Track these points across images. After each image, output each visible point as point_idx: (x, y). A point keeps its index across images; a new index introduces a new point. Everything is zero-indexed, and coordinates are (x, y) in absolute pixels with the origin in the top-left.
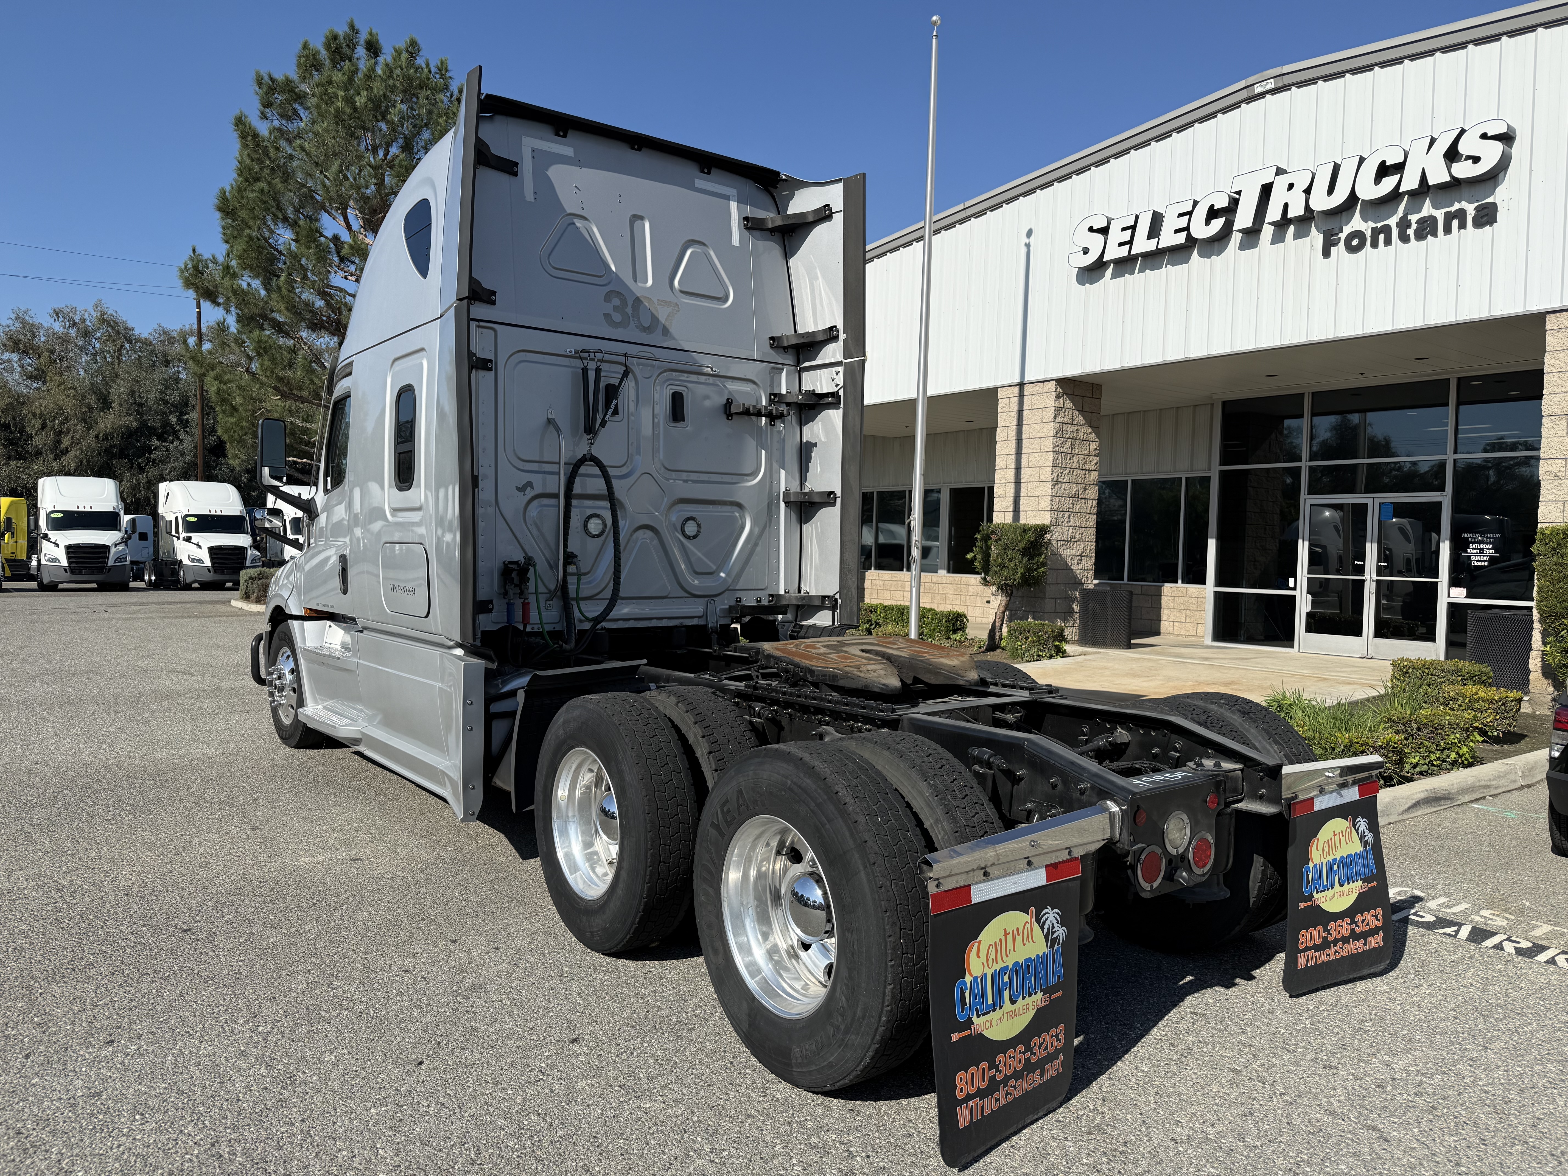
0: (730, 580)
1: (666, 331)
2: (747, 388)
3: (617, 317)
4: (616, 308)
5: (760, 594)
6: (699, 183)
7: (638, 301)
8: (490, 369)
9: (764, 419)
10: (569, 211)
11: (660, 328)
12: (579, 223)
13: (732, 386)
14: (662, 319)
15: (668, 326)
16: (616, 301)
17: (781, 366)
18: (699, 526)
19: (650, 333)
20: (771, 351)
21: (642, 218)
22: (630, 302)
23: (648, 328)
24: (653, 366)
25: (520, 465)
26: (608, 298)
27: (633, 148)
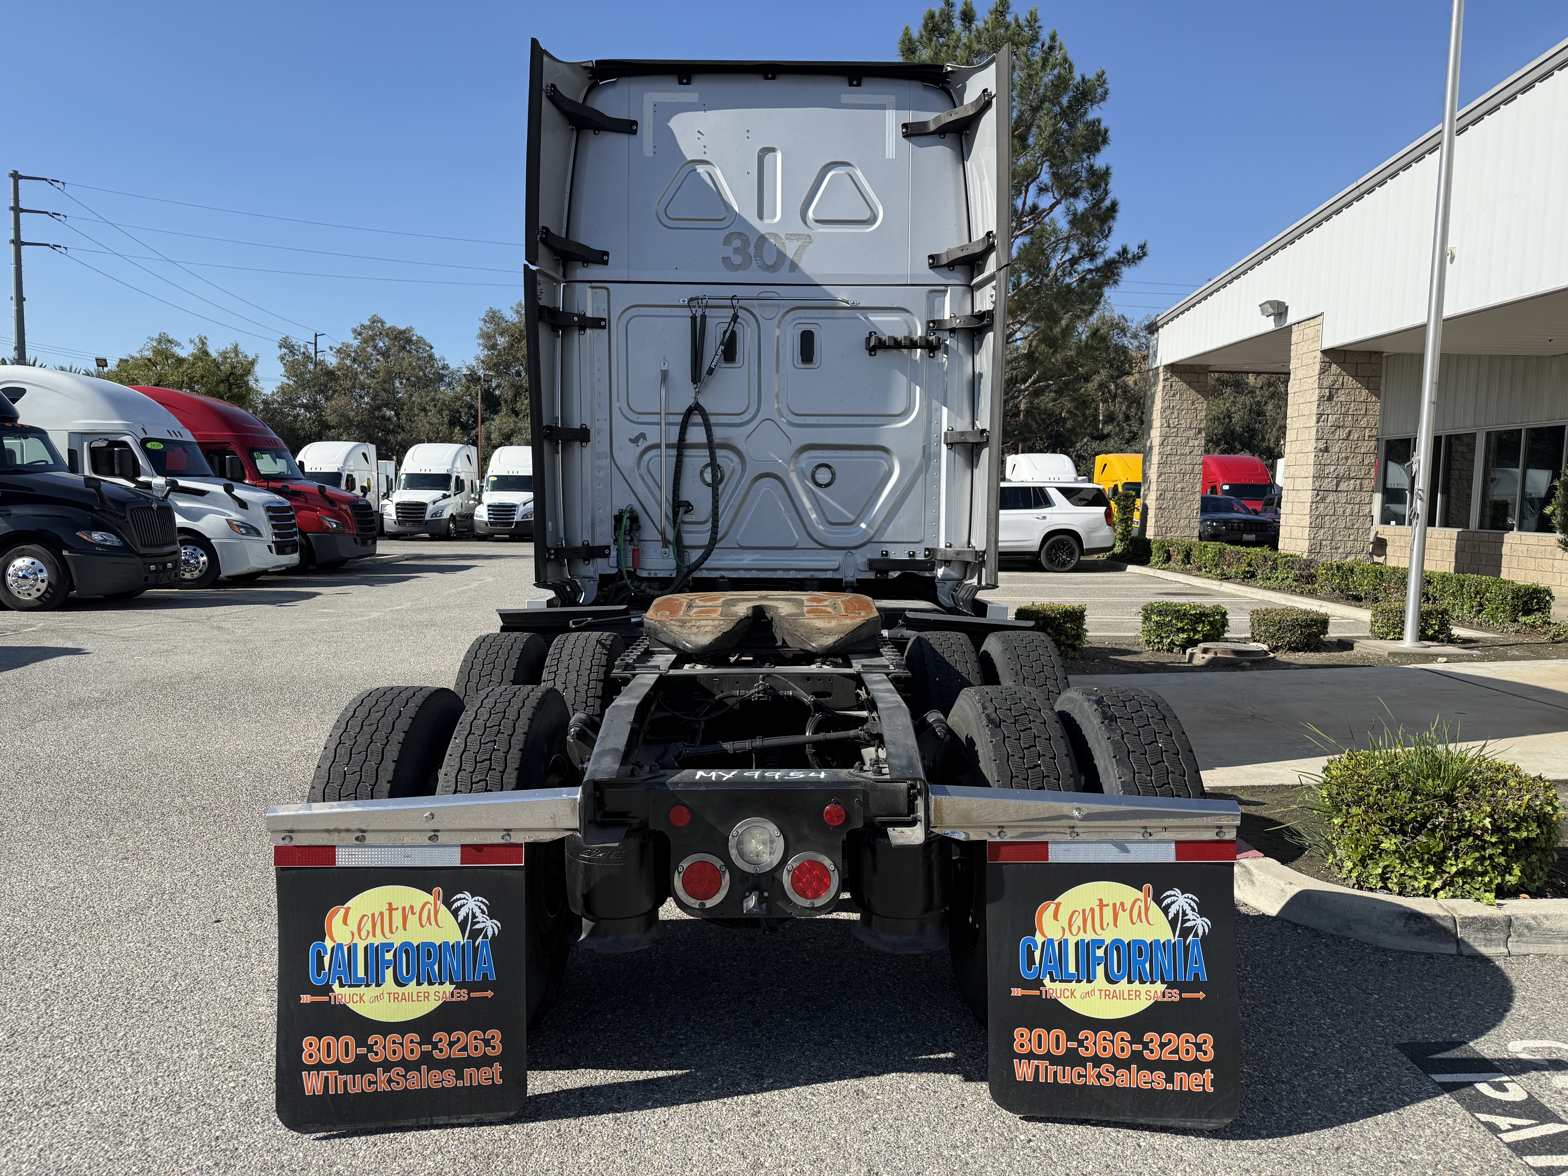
0: (872, 532)
1: (794, 266)
2: (895, 318)
3: (737, 260)
4: (736, 251)
5: (912, 548)
6: (845, 98)
7: (762, 238)
8: (604, 327)
9: (919, 350)
10: (689, 159)
11: (787, 265)
12: (701, 169)
13: (874, 318)
14: (790, 254)
15: (796, 261)
16: (737, 243)
17: (943, 288)
18: (833, 474)
19: (775, 271)
20: (931, 272)
21: (773, 150)
22: (753, 241)
23: (772, 266)
24: (778, 306)
25: (635, 417)
26: (727, 241)
27: (766, 78)
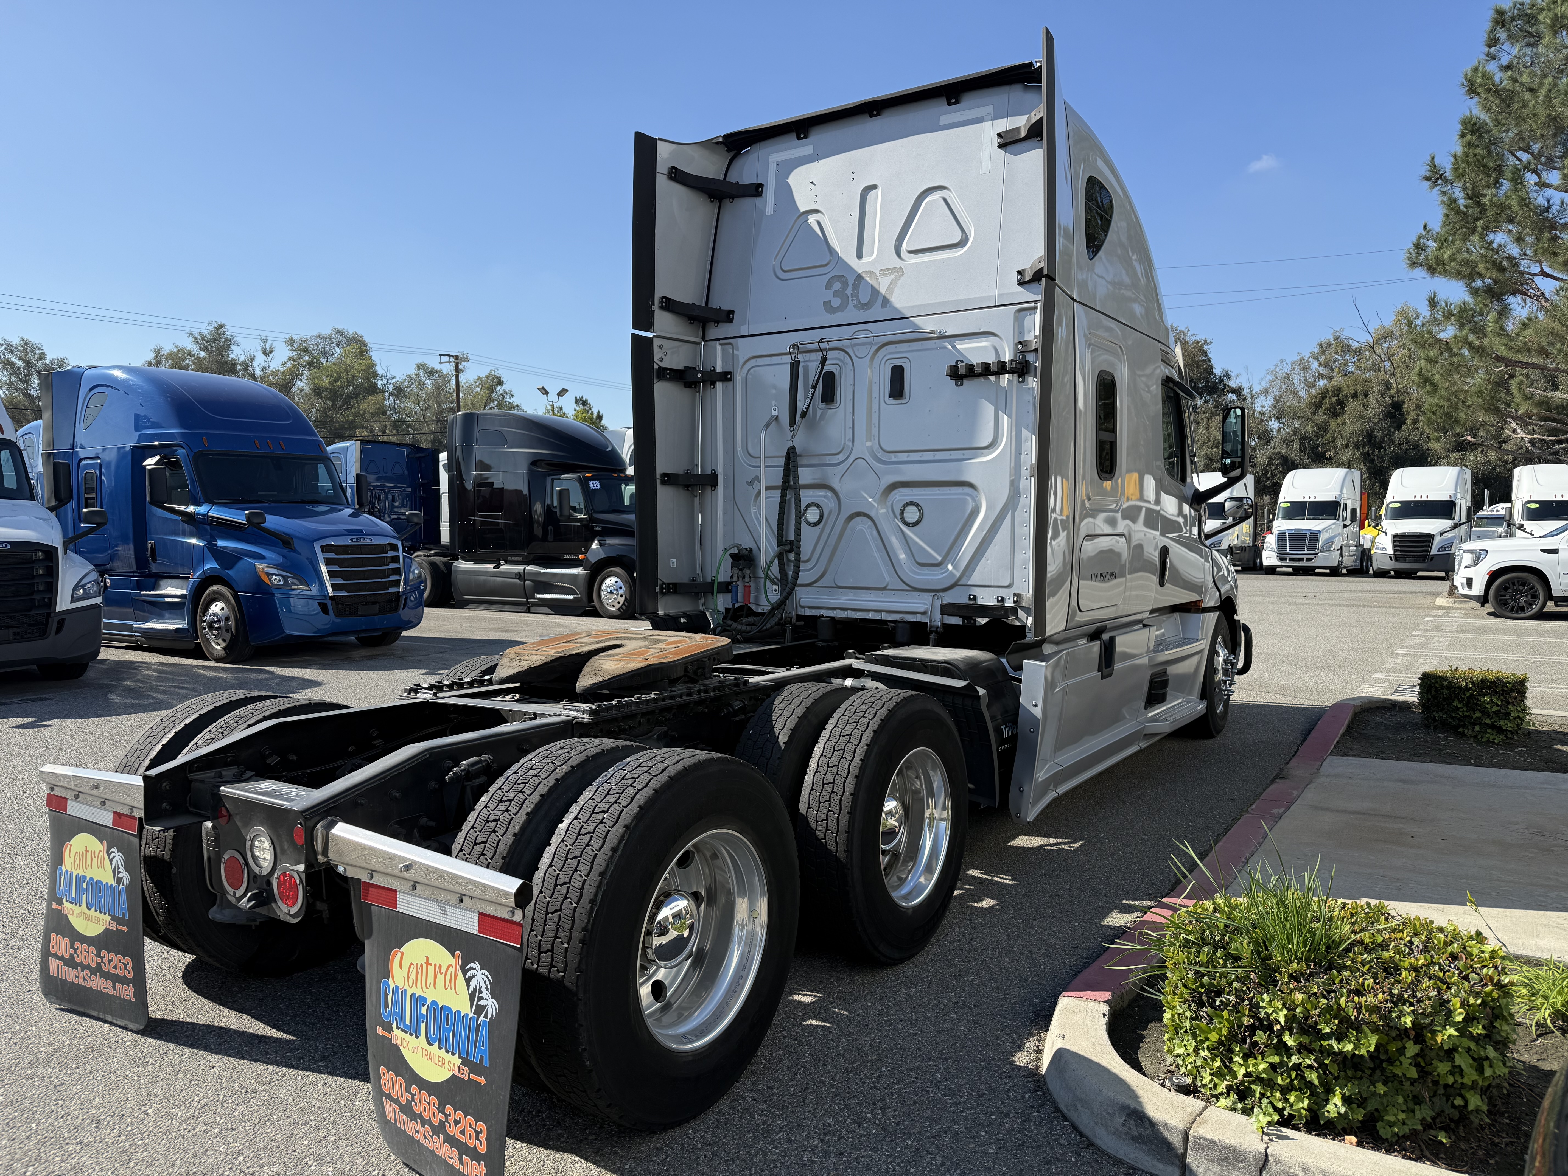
0: (958, 574)
1: (886, 301)
2: (983, 343)
3: (836, 302)
4: (836, 294)
5: (1002, 592)
6: (944, 120)
7: (859, 277)
8: (730, 380)
9: (1007, 376)
10: (802, 210)
11: (880, 301)
12: (812, 219)
13: (961, 346)
14: (883, 290)
15: (888, 297)
16: (837, 286)
17: (1032, 305)
18: (921, 514)
19: (868, 309)
20: (1020, 289)
21: (874, 187)
22: (851, 282)
23: (866, 304)
24: (871, 344)
25: (753, 462)
26: (829, 286)
27: (872, 116)
